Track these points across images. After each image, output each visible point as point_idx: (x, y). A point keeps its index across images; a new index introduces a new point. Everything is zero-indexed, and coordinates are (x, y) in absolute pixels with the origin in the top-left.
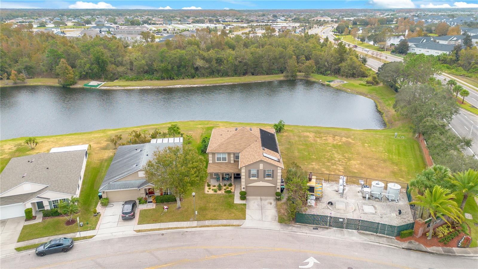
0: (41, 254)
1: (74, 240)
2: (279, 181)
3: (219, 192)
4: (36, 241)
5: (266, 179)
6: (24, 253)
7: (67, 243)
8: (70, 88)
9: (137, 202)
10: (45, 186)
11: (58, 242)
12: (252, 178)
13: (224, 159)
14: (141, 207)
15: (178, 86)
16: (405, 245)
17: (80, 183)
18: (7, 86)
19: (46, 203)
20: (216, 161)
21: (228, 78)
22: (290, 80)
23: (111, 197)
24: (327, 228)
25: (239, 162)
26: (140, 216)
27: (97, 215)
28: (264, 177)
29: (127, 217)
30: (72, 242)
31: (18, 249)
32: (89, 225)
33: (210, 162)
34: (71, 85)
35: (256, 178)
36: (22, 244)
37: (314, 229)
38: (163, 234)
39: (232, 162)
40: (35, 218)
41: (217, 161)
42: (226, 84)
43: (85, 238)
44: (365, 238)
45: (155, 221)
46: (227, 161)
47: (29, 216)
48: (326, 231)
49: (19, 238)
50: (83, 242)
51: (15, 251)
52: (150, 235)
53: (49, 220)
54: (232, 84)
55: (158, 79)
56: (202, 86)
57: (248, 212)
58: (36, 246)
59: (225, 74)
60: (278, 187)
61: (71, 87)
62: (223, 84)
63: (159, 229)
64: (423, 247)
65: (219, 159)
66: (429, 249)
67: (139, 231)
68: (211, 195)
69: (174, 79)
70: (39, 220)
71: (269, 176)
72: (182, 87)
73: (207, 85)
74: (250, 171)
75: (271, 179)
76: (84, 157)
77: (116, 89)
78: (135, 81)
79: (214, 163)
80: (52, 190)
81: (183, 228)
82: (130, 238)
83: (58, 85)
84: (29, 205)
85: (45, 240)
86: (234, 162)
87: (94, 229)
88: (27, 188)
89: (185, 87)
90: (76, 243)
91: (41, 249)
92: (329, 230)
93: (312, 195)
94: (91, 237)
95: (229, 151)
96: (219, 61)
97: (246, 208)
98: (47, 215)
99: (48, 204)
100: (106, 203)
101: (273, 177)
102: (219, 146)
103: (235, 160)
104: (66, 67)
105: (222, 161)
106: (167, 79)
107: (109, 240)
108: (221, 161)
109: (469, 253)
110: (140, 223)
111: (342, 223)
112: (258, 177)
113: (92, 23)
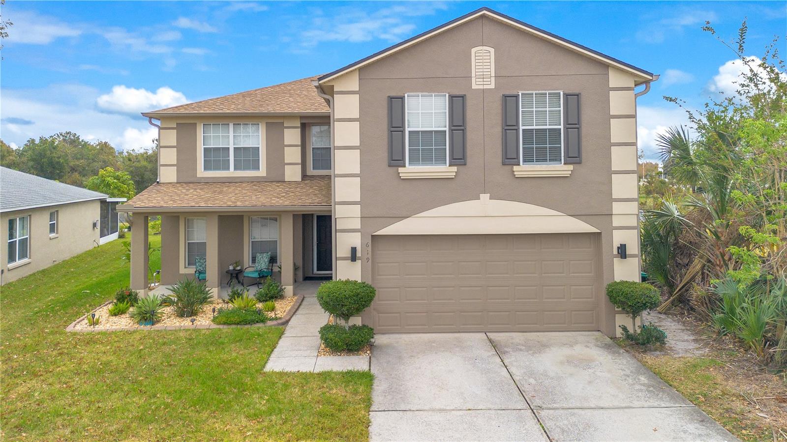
5: (523, 169)
12: (412, 172)
13: (247, 157)
20: (201, 172)
25: (331, 178)
28: (509, 159)
35: (445, 170)
39: (293, 174)
41: (207, 167)
46: (262, 172)
60: (618, 238)
65: (216, 157)
71: (543, 145)
75: (560, 168)
86: (302, 180)
95: (272, 105)
97: (368, 403)
101: (574, 157)
103: (311, 171)
105: (232, 172)
108: (228, 169)
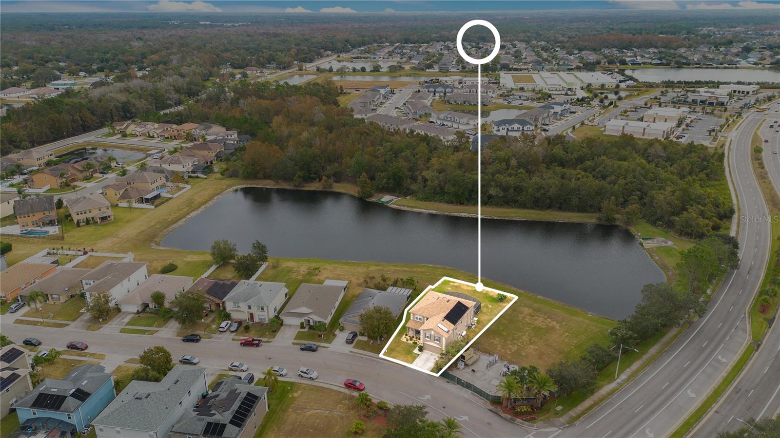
0: (302, 349)
1: (318, 347)
2: (444, 346)
3: (409, 342)
4: (302, 342)
5: (436, 342)
6: (295, 346)
7: (314, 347)
8: (365, 200)
9: (358, 334)
10: (312, 311)
11: (310, 345)
12: (426, 339)
13: (420, 319)
14: (359, 338)
15: (463, 215)
16: (491, 407)
17: (333, 311)
18: (317, 190)
19: (311, 321)
21: (525, 211)
22: (603, 225)
23: (346, 327)
24: (455, 384)
26: (356, 344)
27: (335, 336)
28: (435, 340)
29: (349, 342)
30: (317, 348)
31: (294, 344)
32: (329, 341)
33: (411, 319)
34: (367, 198)
35: (429, 340)
36: (295, 341)
37: (447, 382)
38: (362, 358)
40: (304, 328)
42: (518, 219)
43: (324, 347)
44: (472, 396)
45: (362, 349)
46: (422, 321)
47: (302, 326)
48: (453, 385)
49: (295, 338)
50: (323, 349)
51: (292, 344)
52: (355, 356)
53: (311, 331)
54: (524, 220)
55: (447, 202)
56: (489, 218)
57: (417, 360)
58: (301, 344)
59: (523, 206)
60: (443, 349)
61: (367, 200)
62: (514, 219)
63: (361, 354)
64: (500, 413)
65: (417, 318)
66: (502, 415)
67: (351, 352)
68: (403, 342)
69: (464, 204)
70: (306, 330)
71: (437, 340)
72: (467, 216)
73: (495, 218)
74: (425, 334)
75: (438, 342)
76: (342, 290)
77: (404, 209)
78: (425, 201)
79: (414, 320)
80: (316, 315)
81: (374, 357)
82: (346, 354)
83: (356, 195)
84: (303, 320)
85: (306, 342)
87: (330, 343)
88: (304, 310)
89: (471, 217)
90: (319, 348)
91: (303, 347)
92: (455, 386)
93: (462, 361)
94: (327, 348)
95: (424, 315)
96: (518, 190)
97: (417, 357)
98: (311, 328)
99: (312, 322)
100: (342, 329)
101: (440, 342)
102: (419, 309)
104: (365, 181)
106: (457, 203)
107: (335, 352)
109: (524, 424)
110: (354, 347)
111: (463, 383)
112: (430, 339)
113: (434, 66)
